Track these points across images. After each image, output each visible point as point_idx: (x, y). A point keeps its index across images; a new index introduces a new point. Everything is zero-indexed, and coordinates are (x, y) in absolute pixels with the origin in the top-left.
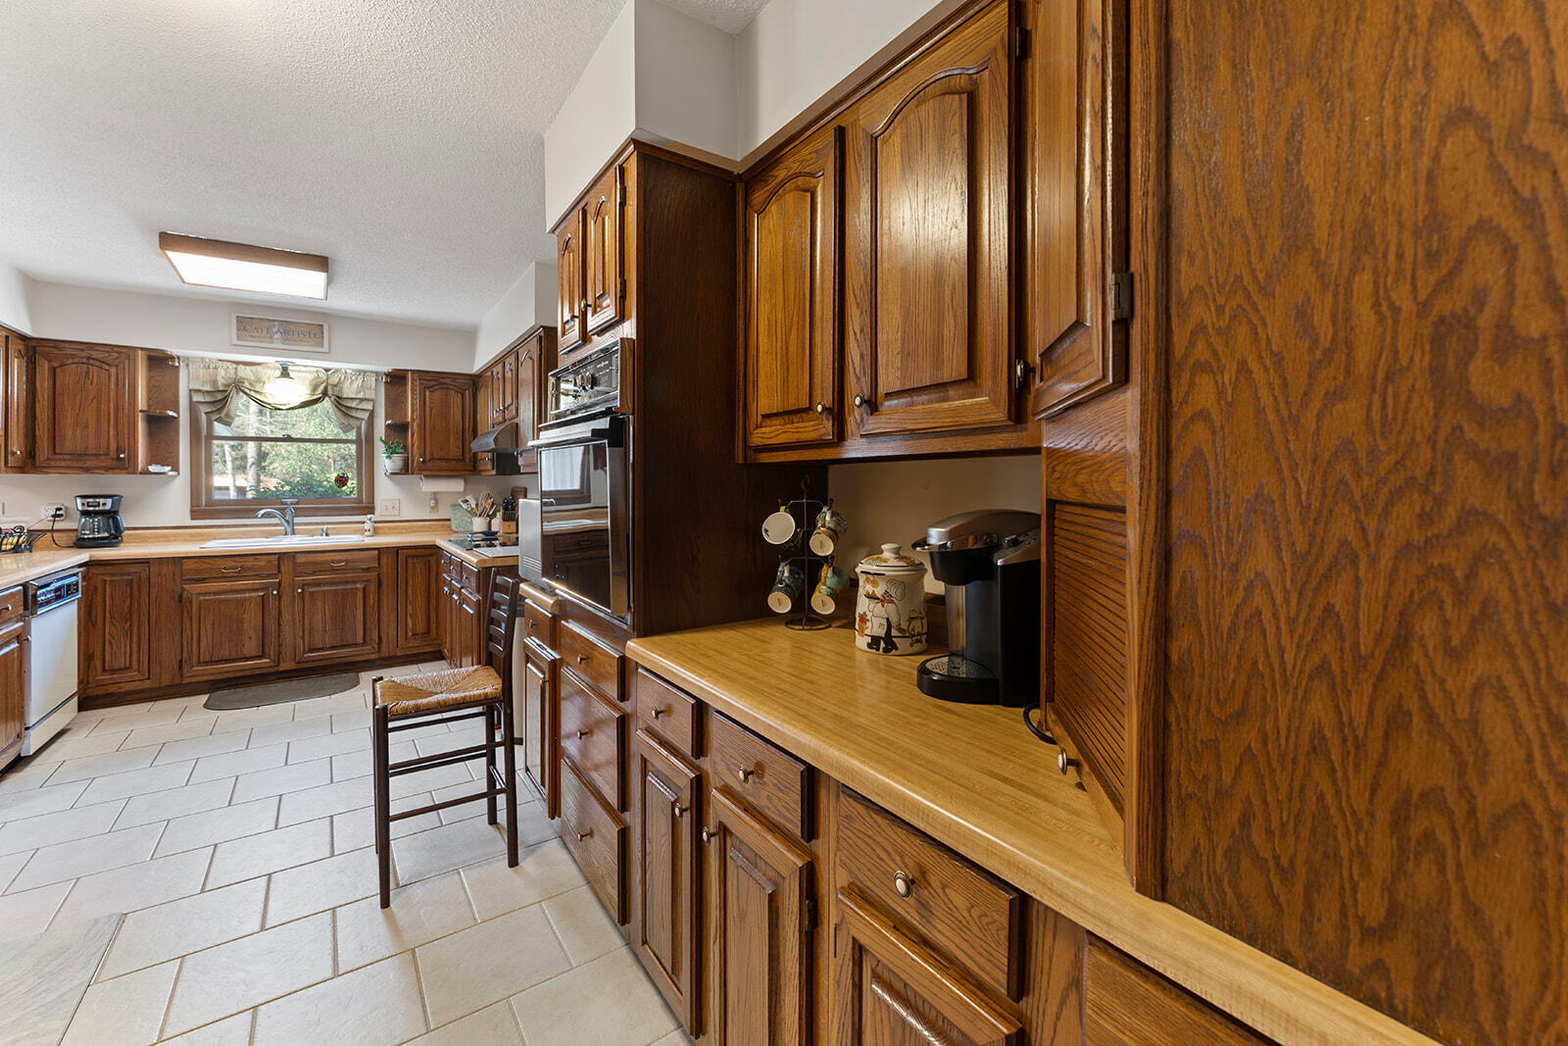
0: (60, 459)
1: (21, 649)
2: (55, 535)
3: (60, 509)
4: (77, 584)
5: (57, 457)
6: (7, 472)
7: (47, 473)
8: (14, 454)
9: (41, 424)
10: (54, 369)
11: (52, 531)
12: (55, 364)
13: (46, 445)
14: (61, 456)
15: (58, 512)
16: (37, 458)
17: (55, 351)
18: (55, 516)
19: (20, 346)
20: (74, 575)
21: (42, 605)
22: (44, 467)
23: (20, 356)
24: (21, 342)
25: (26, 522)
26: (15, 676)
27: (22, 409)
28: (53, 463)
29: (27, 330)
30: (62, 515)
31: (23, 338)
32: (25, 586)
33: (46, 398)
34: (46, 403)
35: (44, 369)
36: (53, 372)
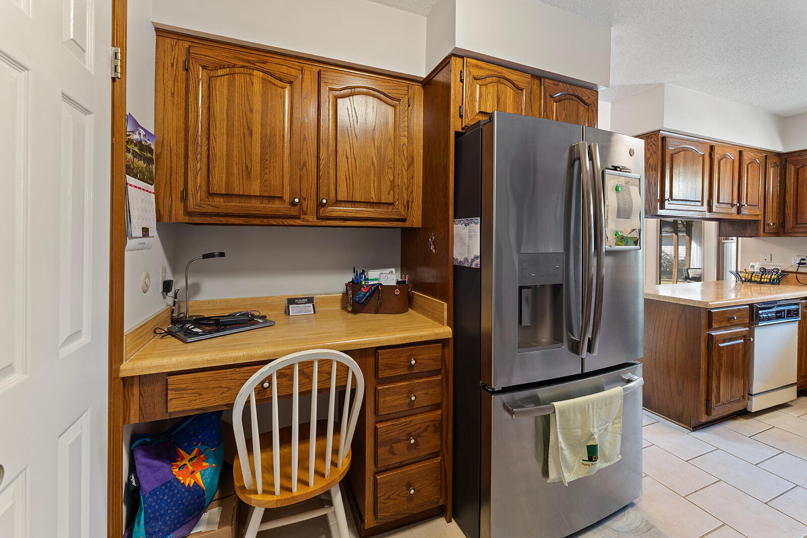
0: (800, 228)
1: (745, 344)
2: (798, 275)
3: (804, 259)
4: (797, 310)
5: (799, 226)
6: (764, 236)
7: (792, 236)
8: (768, 225)
9: (789, 207)
10: (798, 170)
11: (797, 273)
12: (798, 167)
13: (791, 218)
14: (801, 226)
15: (802, 261)
16: (786, 228)
17: (799, 158)
18: (800, 264)
19: (776, 159)
20: (796, 304)
21: (764, 320)
22: (791, 233)
23: (775, 165)
24: (777, 158)
25: (781, 266)
26: (740, 360)
27: (775, 198)
28: (797, 230)
29: (779, 148)
30: (805, 263)
31: (778, 155)
32: (751, 306)
33: (792, 189)
34: (792, 192)
35: (791, 170)
36: (797, 172)
